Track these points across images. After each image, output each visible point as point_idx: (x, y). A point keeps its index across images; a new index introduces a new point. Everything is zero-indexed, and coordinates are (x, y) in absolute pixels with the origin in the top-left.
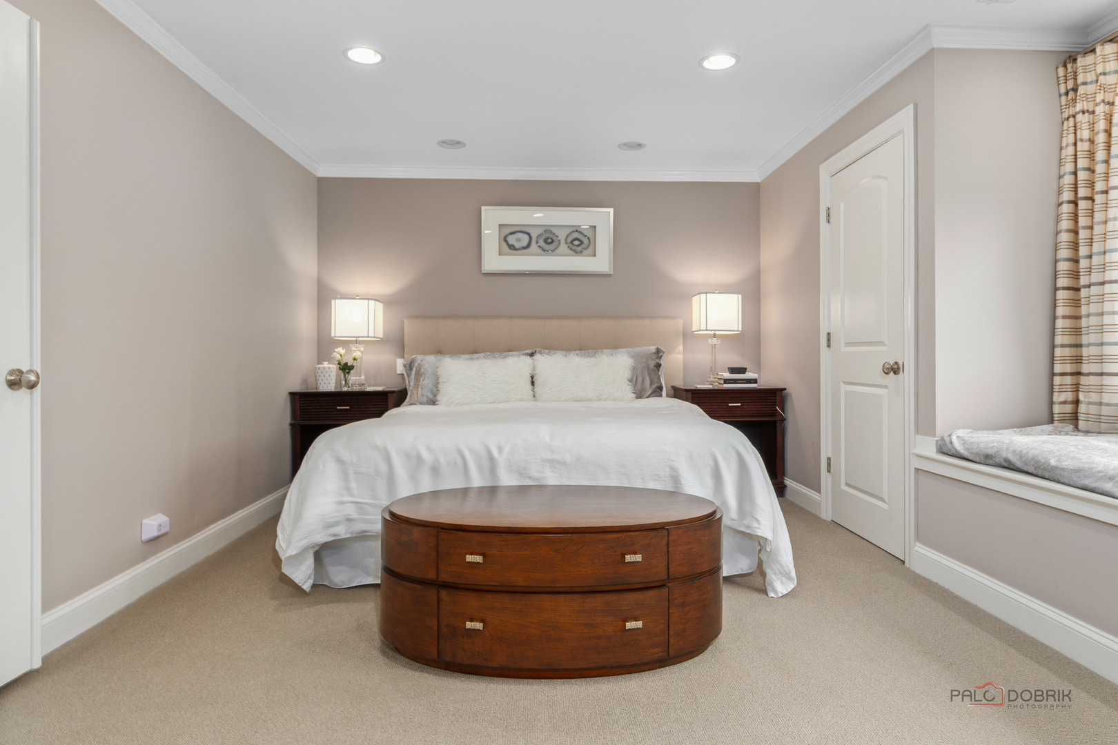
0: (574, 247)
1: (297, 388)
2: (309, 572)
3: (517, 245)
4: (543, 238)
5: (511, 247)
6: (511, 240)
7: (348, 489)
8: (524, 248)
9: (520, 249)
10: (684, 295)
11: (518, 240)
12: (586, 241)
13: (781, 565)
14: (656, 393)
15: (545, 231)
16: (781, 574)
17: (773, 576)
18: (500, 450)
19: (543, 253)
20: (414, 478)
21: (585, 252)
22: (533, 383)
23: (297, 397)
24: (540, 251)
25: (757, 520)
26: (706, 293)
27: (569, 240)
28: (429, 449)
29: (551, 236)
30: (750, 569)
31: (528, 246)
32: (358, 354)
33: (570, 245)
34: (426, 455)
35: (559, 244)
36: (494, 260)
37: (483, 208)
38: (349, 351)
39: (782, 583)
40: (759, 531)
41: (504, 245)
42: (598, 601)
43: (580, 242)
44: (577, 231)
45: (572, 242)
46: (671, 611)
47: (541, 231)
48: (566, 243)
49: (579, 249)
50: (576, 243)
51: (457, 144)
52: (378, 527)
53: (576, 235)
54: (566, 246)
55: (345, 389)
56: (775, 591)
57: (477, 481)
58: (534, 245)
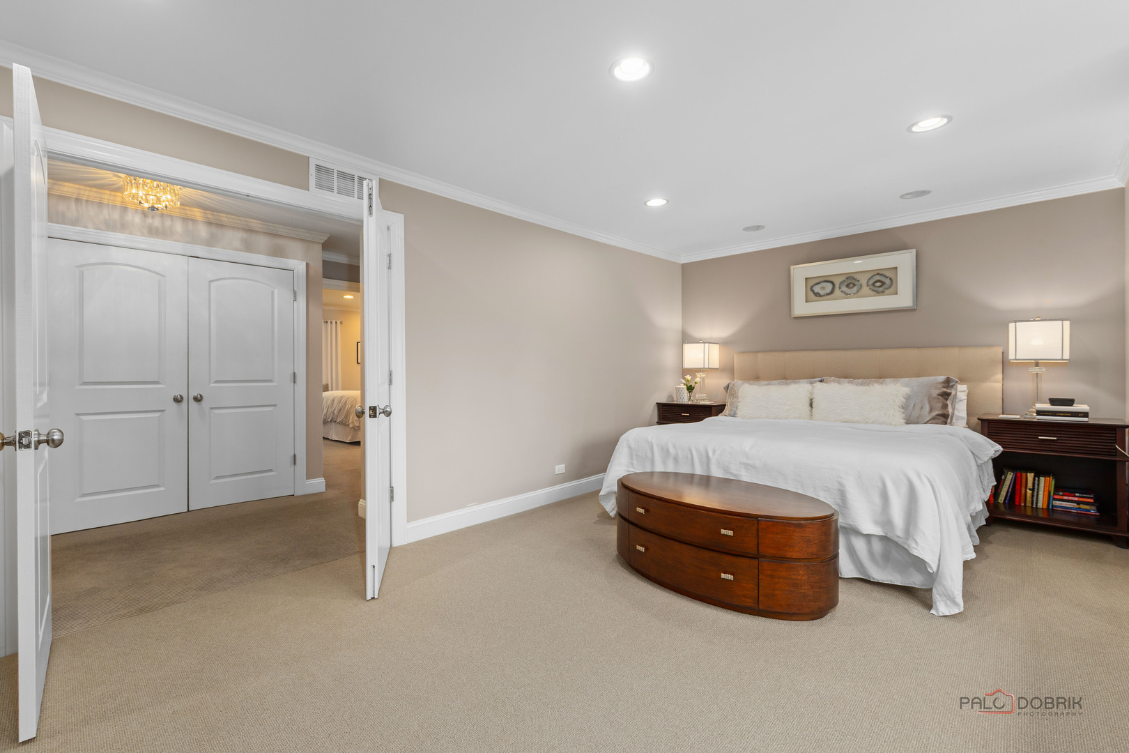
0: (876, 289)
1: (664, 400)
2: (613, 506)
3: (822, 293)
4: (845, 284)
5: (817, 295)
6: (817, 289)
7: (632, 464)
8: (828, 294)
9: (824, 295)
10: (1001, 323)
11: (823, 288)
12: (888, 281)
13: (945, 588)
14: (936, 421)
15: (847, 278)
16: (945, 595)
17: (938, 597)
18: (714, 452)
19: (844, 296)
20: (664, 463)
21: (887, 291)
22: (811, 405)
23: (661, 406)
24: (843, 295)
25: (916, 542)
26: (1016, 322)
27: (871, 282)
28: (674, 446)
29: (853, 281)
30: (922, 585)
31: (832, 292)
32: (698, 380)
33: (872, 287)
34: (672, 450)
35: (861, 286)
36: (801, 307)
37: (792, 267)
38: (694, 377)
39: (946, 604)
40: (916, 551)
41: (811, 294)
42: (707, 554)
43: (882, 282)
44: (878, 274)
45: (873, 284)
46: (760, 577)
47: (843, 278)
48: (868, 286)
49: (881, 289)
50: (878, 284)
51: (758, 228)
52: (616, 489)
53: (878, 278)
54: (868, 288)
55: (690, 403)
56: (937, 610)
57: (699, 471)
58: (837, 291)
